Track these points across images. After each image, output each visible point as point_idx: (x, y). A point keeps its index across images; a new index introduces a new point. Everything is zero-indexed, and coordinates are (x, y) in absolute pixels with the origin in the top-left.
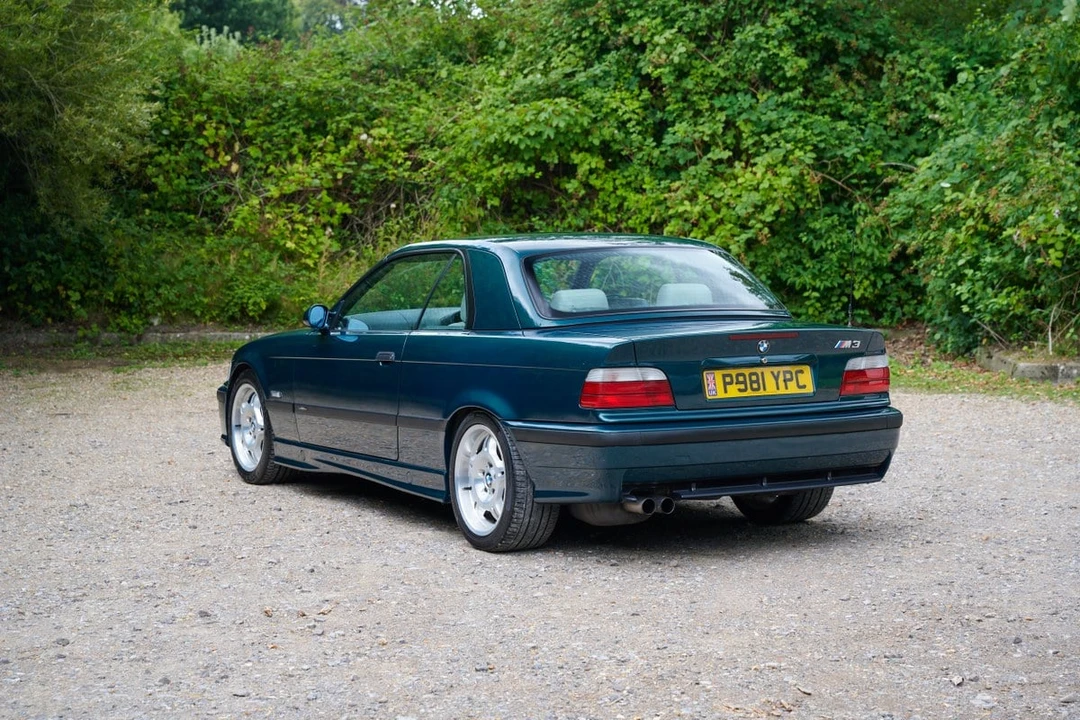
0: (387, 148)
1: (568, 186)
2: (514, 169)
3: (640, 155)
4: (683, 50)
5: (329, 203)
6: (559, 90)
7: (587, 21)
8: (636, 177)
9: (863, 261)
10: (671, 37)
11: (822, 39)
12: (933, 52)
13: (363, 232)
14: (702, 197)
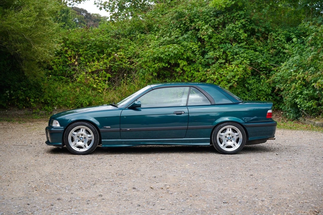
0: (122, 58)
1: (177, 70)
2: (161, 65)
3: (198, 61)
4: (211, 31)
5: (105, 74)
6: (174, 42)
7: (182, 22)
8: (197, 67)
9: (263, 92)
10: (207, 27)
11: (251, 28)
12: (283, 32)
13: (114, 82)
14: (217, 74)
